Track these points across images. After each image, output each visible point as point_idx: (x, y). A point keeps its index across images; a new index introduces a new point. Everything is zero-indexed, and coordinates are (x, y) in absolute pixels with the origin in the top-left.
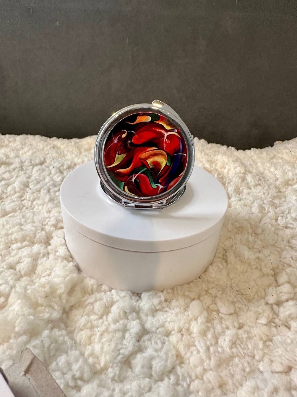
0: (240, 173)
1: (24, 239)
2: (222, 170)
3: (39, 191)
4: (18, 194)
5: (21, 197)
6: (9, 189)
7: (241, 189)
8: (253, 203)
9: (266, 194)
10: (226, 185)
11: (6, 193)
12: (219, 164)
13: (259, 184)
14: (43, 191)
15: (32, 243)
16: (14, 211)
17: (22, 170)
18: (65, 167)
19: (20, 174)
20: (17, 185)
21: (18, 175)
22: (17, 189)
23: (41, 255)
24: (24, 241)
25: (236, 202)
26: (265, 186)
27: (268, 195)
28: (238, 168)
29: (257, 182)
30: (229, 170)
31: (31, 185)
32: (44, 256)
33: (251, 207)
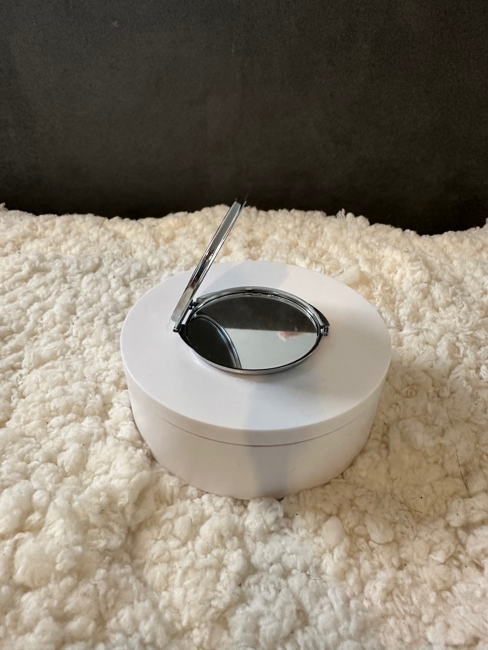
0: (421, 282)
1: (68, 409)
2: (391, 275)
3: (91, 321)
4: (59, 326)
5: (64, 331)
6: (46, 317)
7: (421, 310)
8: (439, 339)
9: (464, 321)
10: (397, 303)
11: (41, 325)
12: (387, 265)
13: (453, 303)
14: (98, 322)
15: (81, 415)
16: (54, 357)
17: (66, 282)
18: (132, 275)
19: (62, 290)
20: (57, 309)
21: (59, 291)
22: (58, 318)
23: (95, 438)
24: (69, 412)
25: (411, 336)
26: (463, 306)
27: (467, 322)
28: (419, 273)
29: (449, 299)
30: (402, 277)
31: (79, 310)
32: (99, 439)
33: (435, 347)
